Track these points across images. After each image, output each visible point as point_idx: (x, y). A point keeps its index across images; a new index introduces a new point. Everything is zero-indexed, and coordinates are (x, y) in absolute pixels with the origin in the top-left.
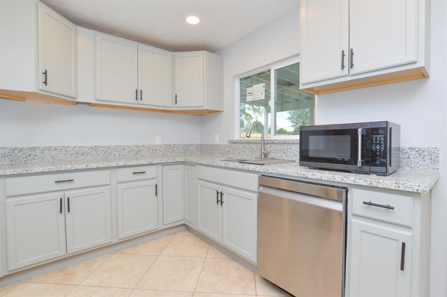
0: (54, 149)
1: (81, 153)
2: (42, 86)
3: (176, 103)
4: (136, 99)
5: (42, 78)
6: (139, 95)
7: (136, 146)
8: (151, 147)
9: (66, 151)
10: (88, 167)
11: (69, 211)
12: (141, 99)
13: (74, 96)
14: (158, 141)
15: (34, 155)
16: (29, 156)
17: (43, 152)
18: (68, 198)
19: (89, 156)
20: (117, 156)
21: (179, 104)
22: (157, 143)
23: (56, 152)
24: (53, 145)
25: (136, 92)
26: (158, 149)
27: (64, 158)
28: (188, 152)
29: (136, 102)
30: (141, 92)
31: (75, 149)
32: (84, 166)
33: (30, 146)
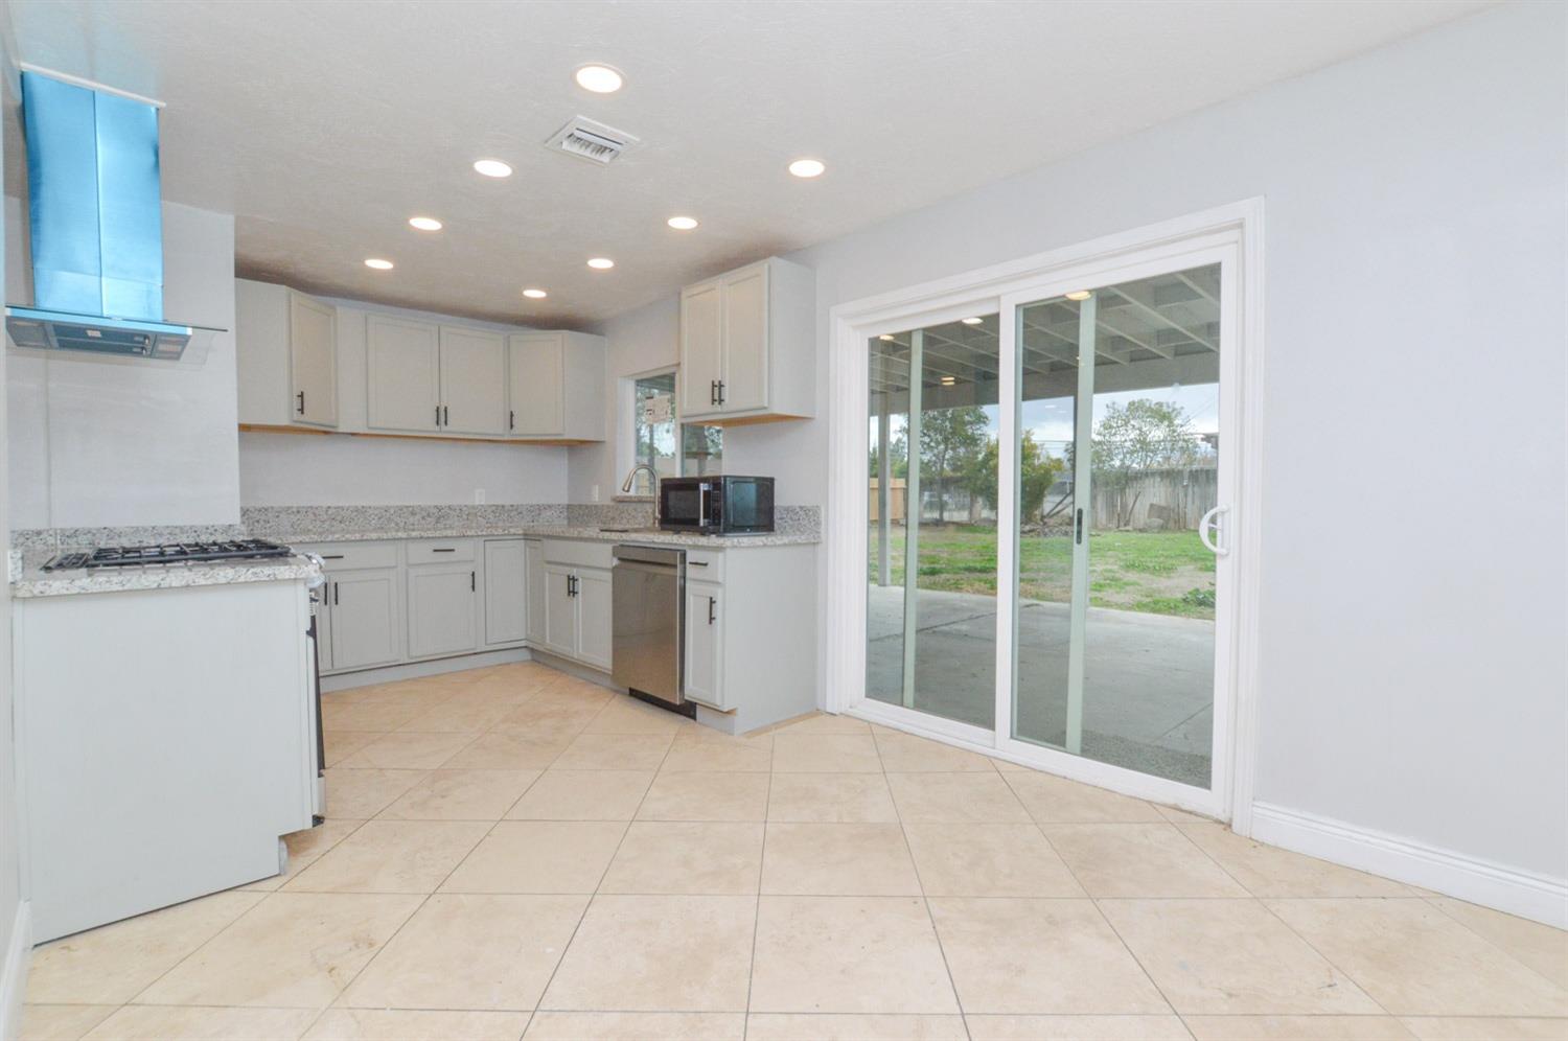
0: (295, 510)
1: (339, 518)
2: (297, 415)
3: (512, 426)
4: (438, 423)
5: (296, 404)
6: (441, 415)
7: (436, 507)
8: (465, 509)
9: (315, 514)
10: (365, 538)
11: (337, 603)
12: (446, 423)
13: (334, 424)
14: (479, 498)
15: (265, 521)
16: (258, 522)
17: (278, 517)
18: (336, 584)
19: (352, 524)
20: (402, 525)
21: (516, 430)
22: (477, 503)
23: (298, 516)
24: (295, 503)
25: (437, 411)
26: (479, 514)
27: (310, 527)
28: (541, 520)
29: (437, 428)
30: (446, 411)
31: (330, 512)
32: (358, 536)
33: (259, 505)
